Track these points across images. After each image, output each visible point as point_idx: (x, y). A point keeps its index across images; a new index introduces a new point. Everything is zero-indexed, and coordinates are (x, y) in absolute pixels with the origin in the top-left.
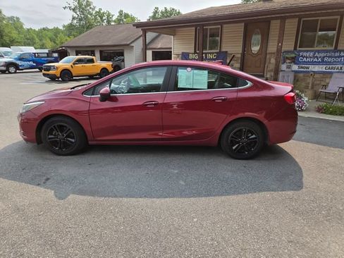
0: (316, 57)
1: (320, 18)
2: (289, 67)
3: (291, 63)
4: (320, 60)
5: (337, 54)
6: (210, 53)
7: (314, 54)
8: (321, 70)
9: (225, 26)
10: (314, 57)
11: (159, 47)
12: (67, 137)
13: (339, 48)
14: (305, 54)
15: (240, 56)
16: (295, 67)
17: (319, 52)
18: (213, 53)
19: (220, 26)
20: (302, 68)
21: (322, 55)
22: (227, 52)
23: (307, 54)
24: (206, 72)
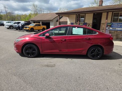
0: (119, 25)
1: (120, 12)
2: (109, 28)
3: (110, 27)
4: (120, 26)
6: (81, 23)
7: (118, 24)
8: (120, 29)
9: (86, 14)
10: (118, 25)
11: (62, 21)
12: (33, 51)
14: (114, 24)
15: (91, 24)
16: (111, 28)
18: (82, 23)
19: (84, 14)
20: (113, 29)
21: (121, 24)
22: (87, 23)
23: (115, 24)
24: (82, 29)
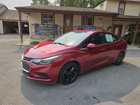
5: (93, 28)
6: (50, 25)
10: (87, 29)
13: (94, 26)
15: (63, 27)
17: (89, 27)
18: (51, 25)
